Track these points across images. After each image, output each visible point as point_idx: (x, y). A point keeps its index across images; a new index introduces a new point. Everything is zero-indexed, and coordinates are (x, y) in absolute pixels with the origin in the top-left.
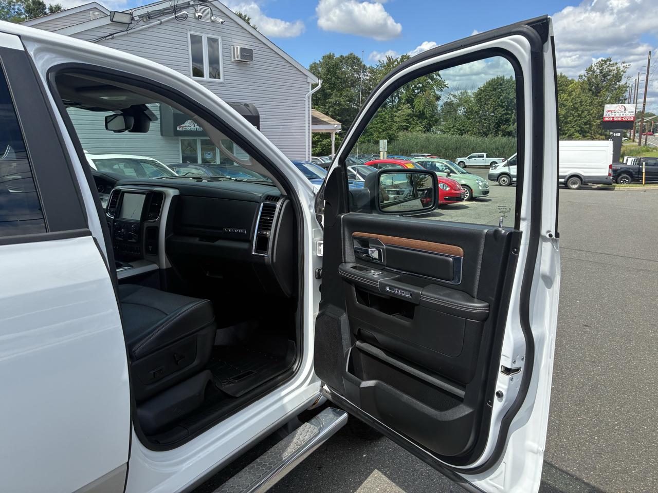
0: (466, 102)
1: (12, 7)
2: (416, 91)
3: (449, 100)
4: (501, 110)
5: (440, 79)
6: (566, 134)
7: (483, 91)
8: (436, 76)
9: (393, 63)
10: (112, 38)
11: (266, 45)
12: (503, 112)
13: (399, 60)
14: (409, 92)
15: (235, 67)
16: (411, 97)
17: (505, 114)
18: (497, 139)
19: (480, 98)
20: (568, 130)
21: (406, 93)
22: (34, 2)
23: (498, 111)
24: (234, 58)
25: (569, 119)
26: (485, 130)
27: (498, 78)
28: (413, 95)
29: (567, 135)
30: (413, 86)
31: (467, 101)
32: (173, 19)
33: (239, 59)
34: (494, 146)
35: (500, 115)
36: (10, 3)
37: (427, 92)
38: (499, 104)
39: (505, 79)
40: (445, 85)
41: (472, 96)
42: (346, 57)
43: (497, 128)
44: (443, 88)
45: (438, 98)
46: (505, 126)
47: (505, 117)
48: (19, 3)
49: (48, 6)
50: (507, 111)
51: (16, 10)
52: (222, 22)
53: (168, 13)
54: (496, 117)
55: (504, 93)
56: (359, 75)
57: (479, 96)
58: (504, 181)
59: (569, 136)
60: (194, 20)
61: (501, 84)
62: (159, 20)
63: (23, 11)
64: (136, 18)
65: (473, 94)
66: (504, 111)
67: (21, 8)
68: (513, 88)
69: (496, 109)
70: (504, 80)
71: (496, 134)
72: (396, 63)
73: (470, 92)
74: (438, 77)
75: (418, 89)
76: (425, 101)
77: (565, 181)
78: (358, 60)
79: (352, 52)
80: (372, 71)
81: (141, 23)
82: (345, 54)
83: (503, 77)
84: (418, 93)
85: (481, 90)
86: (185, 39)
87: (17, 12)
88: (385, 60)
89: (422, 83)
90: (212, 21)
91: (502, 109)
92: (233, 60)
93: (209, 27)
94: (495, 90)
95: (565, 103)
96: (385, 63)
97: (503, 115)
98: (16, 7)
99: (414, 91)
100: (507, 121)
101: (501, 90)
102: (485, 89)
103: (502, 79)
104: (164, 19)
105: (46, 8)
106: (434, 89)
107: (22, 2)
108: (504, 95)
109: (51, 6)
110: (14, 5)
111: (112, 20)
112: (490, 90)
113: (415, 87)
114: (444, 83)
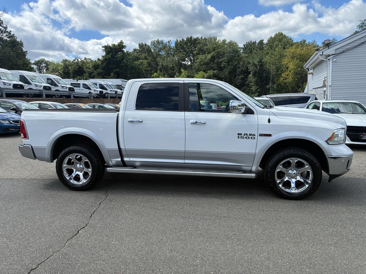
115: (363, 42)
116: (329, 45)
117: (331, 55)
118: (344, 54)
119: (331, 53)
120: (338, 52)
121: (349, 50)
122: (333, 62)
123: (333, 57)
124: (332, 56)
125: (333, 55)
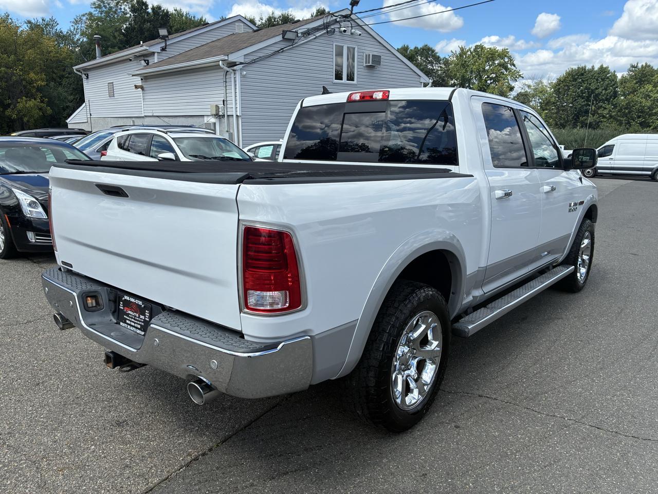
0: (541, 92)
1: (119, 7)
2: (489, 82)
3: (523, 91)
4: (581, 101)
5: (515, 69)
6: (650, 126)
7: (562, 82)
8: (511, 66)
9: (465, 54)
10: (282, 52)
11: (390, 51)
12: (583, 103)
13: (472, 50)
14: (481, 82)
15: (366, 71)
16: (484, 88)
17: (585, 105)
18: (575, 130)
19: (559, 89)
20: (653, 122)
21: (478, 83)
22: (138, 2)
23: (577, 102)
24: (366, 63)
25: (654, 111)
26: (562, 121)
27: (579, 68)
28: (485, 85)
29: (652, 127)
30: (486, 76)
31: (543, 92)
32: (324, 33)
33: (370, 64)
34: (572, 138)
35: (579, 106)
36: (117, 3)
37: (501, 82)
38: (579, 95)
39: (587, 68)
40: (520, 75)
41: (549, 86)
42: (421, 48)
43: (576, 119)
44: (518, 78)
45: (512, 89)
46: (585, 118)
47: (585, 108)
48: (125, 3)
49: (150, 6)
50: (587, 101)
51: (123, 10)
52: (360, 34)
53: (322, 29)
54: (576, 108)
55: (585, 84)
56: (433, 67)
57: (558, 87)
58: (589, 172)
59: (653, 129)
60: (338, 33)
61: (582, 74)
62: (314, 35)
63: (128, 10)
64: (299, 35)
65: (550, 84)
66: (584, 101)
67: (127, 8)
68: (594, 78)
69: (576, 100)
70: (585, 69)
71: (575, 126)
72: (469, 53)
73: (545, 82)
74: (513, 67)
75: (491, 80)
76: (498, 92)
77: (651, 174)
78: (433, 51)
79: (426, 44)
80: (447, 63)
81: (303, 38)
82: (420, 46)
83: (585, 67)
84: (491, 83)
85: (560, 81)
86: (331, 50)
87: (123, 12)
88: (459, 51)
89: (496, 74)
90: (352, 34)
91: (583, 100)
92: (365, 65)
93: (348, 39)
94: (575, 80)
95: (650, 94)
96: (458, 53)
97: (582, 106)
98: (123, 7)
99: (486, 81)
100: (587, 112)
101: (582, 80)
102: (564, 80)
103: (584, 69)
104: (318, 34)
105: (148, 8)
106: (508, 79)
107: (127, 3)
108: (585, 85)
109: (153, 6)
110: (121, 6)
111: (283, 37)
112: (570, 80)
113: (488, 77)
114: (518, 72)
115: (278, 51)
116: (166, 39)
117: (239, 64)
118: (255, 65)
119: (238, 60)
120: (248, 60)
121: (261, 59)
122: (243, 77)
123: (243, 67)
124: (241, 66)
125: (241, 63)
